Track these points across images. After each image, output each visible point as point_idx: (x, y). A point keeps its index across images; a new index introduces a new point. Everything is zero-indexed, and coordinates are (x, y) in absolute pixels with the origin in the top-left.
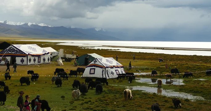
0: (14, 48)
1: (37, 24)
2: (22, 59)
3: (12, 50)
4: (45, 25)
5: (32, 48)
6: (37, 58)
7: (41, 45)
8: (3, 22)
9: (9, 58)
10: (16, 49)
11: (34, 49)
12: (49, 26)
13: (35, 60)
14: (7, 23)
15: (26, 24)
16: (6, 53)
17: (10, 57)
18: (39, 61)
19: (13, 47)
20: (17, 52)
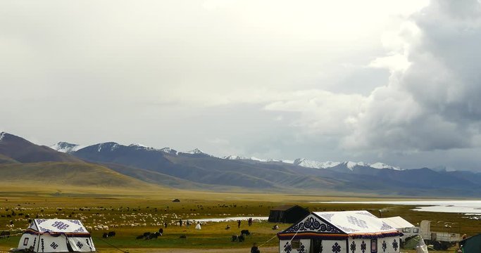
0: (318, 220)
1: (369, 164)
2: (336, 244)
3: (312, 224)
4: (385, 167)
5: (357, 221)
6: (368, 243)
7: (379, 212)
8: (292, 162)
9: (306, 243)
10: (321, 222)
11: (362, 223)
12: (395, 169)
13: (363, 247)
14: (302, 164)
15: (343, 166)
16: (299, 231)
17: (309, 240)
18: (374, 248)
19: (314, 217)
20: (324, 228)
